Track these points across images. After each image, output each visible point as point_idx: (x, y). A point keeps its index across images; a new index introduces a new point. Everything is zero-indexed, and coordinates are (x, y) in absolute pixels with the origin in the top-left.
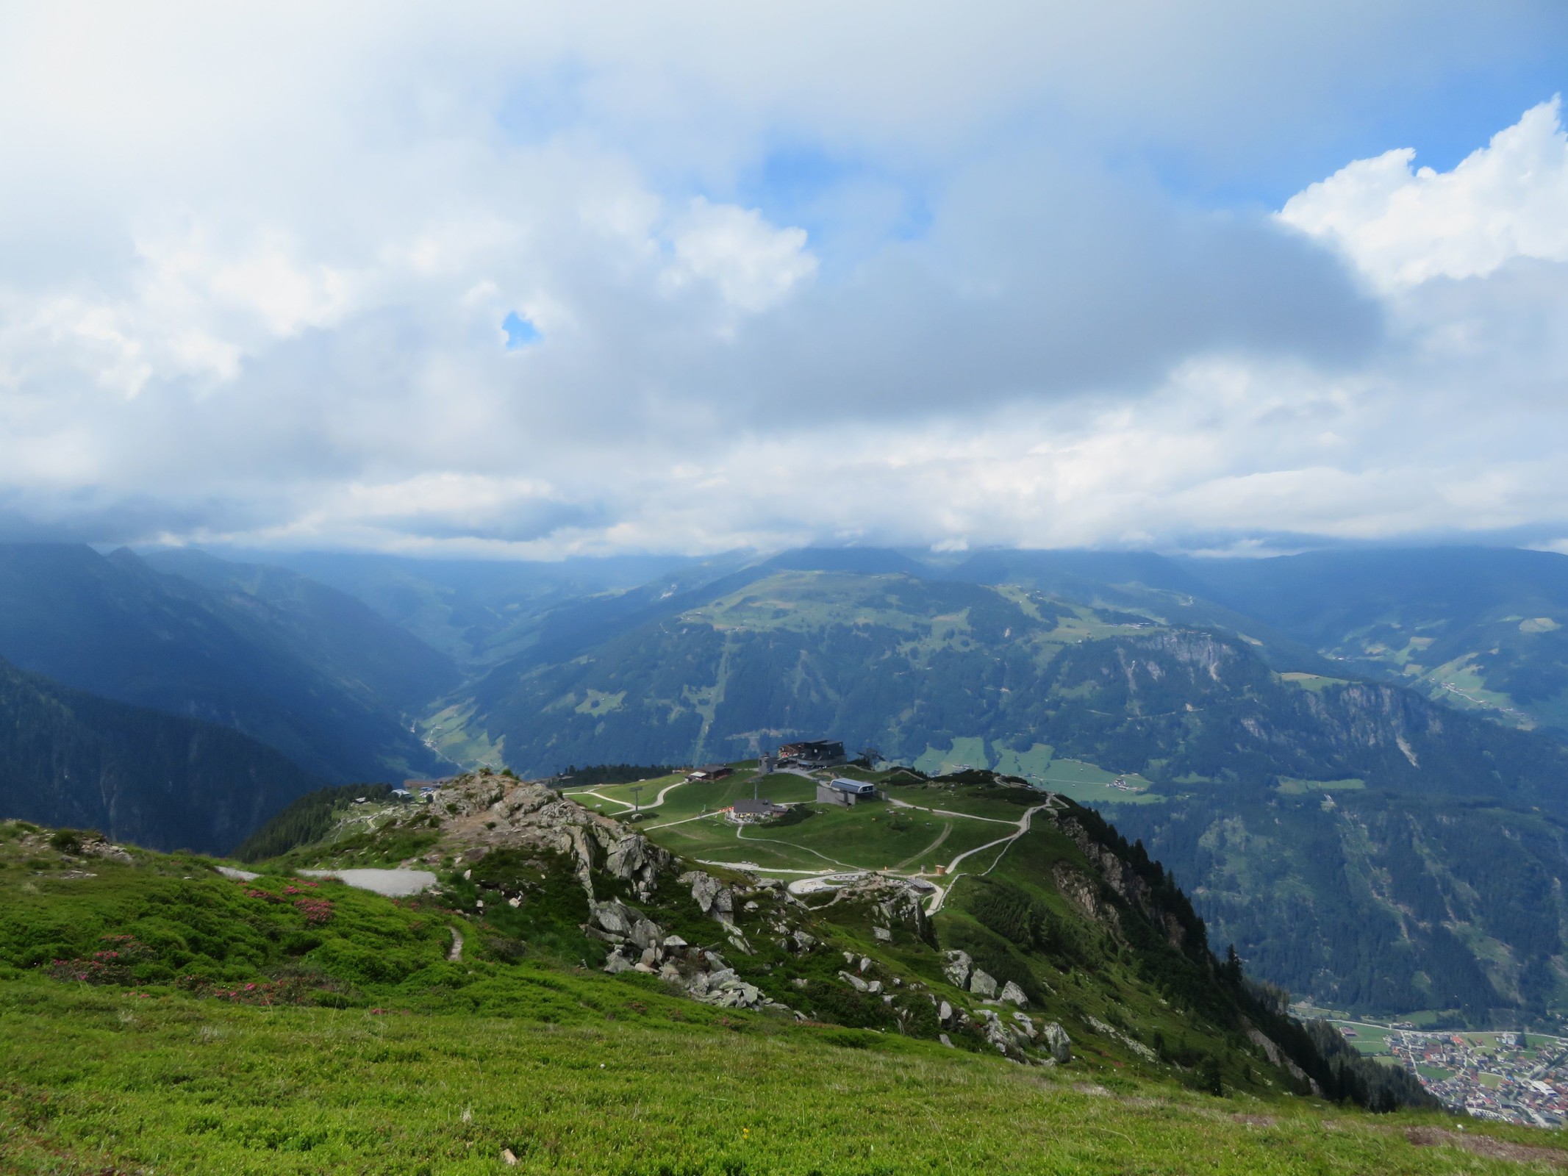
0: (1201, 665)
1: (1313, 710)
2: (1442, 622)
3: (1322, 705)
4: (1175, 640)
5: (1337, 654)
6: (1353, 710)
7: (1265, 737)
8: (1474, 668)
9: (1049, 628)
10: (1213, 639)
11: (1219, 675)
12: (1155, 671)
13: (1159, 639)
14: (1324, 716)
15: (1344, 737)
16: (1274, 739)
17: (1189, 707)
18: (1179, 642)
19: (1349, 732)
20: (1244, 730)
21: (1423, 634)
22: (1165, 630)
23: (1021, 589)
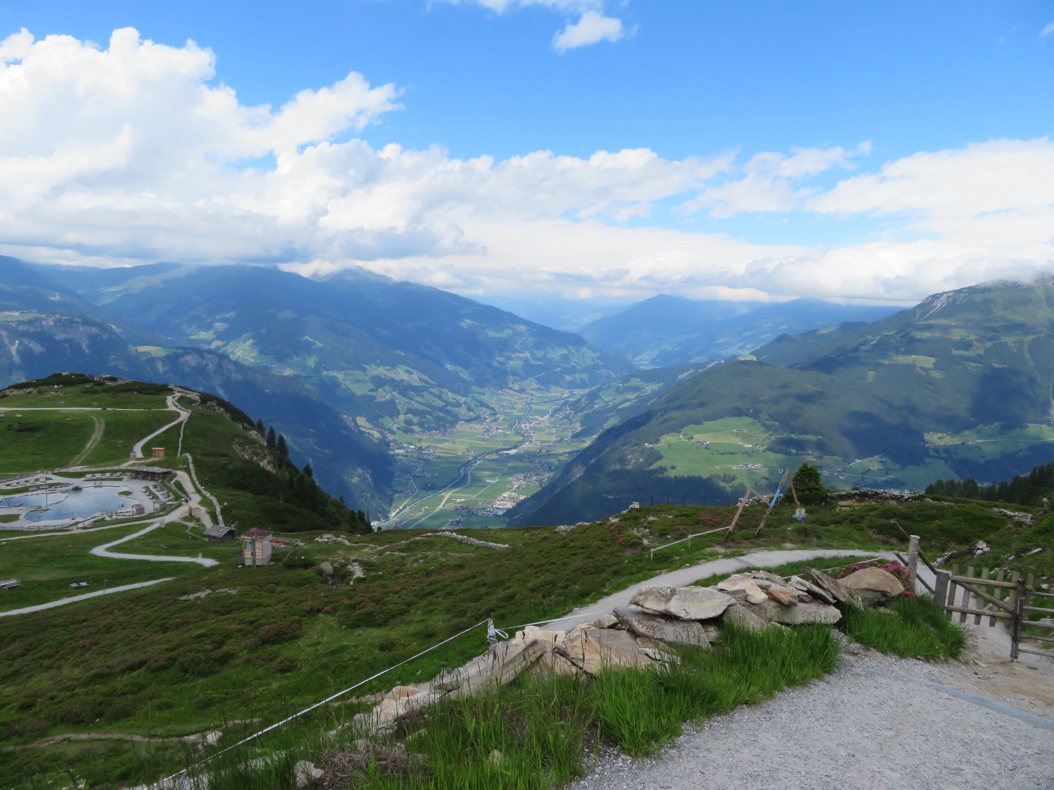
0: (75, 343)
2: (231, 313)
3: (167, 368)
5: (167, 335)
8: (252, 341)
10: (83, 323)
11: (90, 349)
12: (36, 348)
13: (38, 323)
18: (55, 325)
21: (222, 320)
22: (43, 316)
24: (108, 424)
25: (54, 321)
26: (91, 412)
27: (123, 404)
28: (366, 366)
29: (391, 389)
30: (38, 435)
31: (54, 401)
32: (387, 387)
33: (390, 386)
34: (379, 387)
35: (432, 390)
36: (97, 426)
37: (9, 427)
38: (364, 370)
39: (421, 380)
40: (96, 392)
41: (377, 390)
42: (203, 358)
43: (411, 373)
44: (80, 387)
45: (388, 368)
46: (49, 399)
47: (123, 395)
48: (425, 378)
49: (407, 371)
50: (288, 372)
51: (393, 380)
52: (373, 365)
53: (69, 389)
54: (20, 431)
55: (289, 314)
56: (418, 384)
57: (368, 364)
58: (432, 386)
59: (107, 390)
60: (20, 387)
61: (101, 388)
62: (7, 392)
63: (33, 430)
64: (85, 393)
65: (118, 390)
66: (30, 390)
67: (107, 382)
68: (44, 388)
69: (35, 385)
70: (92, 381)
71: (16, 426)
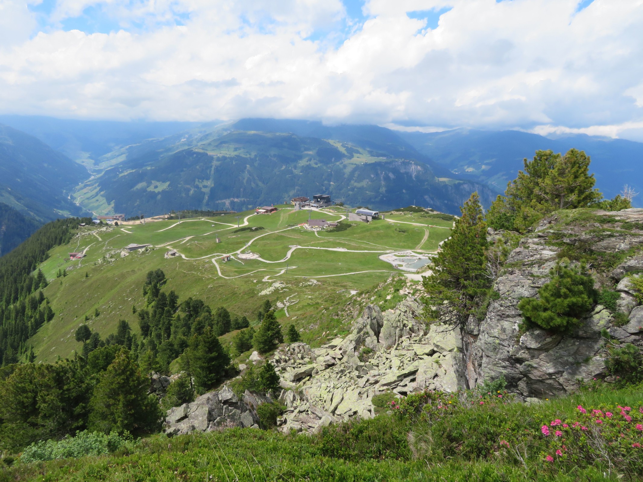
0: (409, 174)
1: (450, 193)
2: (494, 160)
3: (453, 191)
5: (456, 172)
6: (464, 192)
7: (432, 203)
8: (504, 177)
9: (350, 158)
10: (414, 164)
11: (416, 178)
12: (392, 176)
13: (394, 163)
14: (454, 194)
16: (435, 204)
17: (404, 191)
18: (401, 165)
20: (424, 200)
21: (486, 164)
22: (396, 160)
23: (339, 142)
24: (430, 233)
25: (401, 162)
26: (424, 226)
27: (436, 224)
30: (406, 234)
31: (410, 220)
36: (426, 233)
37: (396, 229)
40: (425, 217)
44: (419, 214)
46: (408, 218)
47: (436, 219)
53: (416, 214)
54: (400, 232)
59: (430, 216)
60: (397, 211)
61: (427, 215)
62: (393, 212)
63: (404, 232)
64: (421, 216)
65: (434, 216)
66: (401, 212)
67: (430, 212)
68: (406, 212)
69: (403, 211)
70: (424, 211)
71: (398, 229)
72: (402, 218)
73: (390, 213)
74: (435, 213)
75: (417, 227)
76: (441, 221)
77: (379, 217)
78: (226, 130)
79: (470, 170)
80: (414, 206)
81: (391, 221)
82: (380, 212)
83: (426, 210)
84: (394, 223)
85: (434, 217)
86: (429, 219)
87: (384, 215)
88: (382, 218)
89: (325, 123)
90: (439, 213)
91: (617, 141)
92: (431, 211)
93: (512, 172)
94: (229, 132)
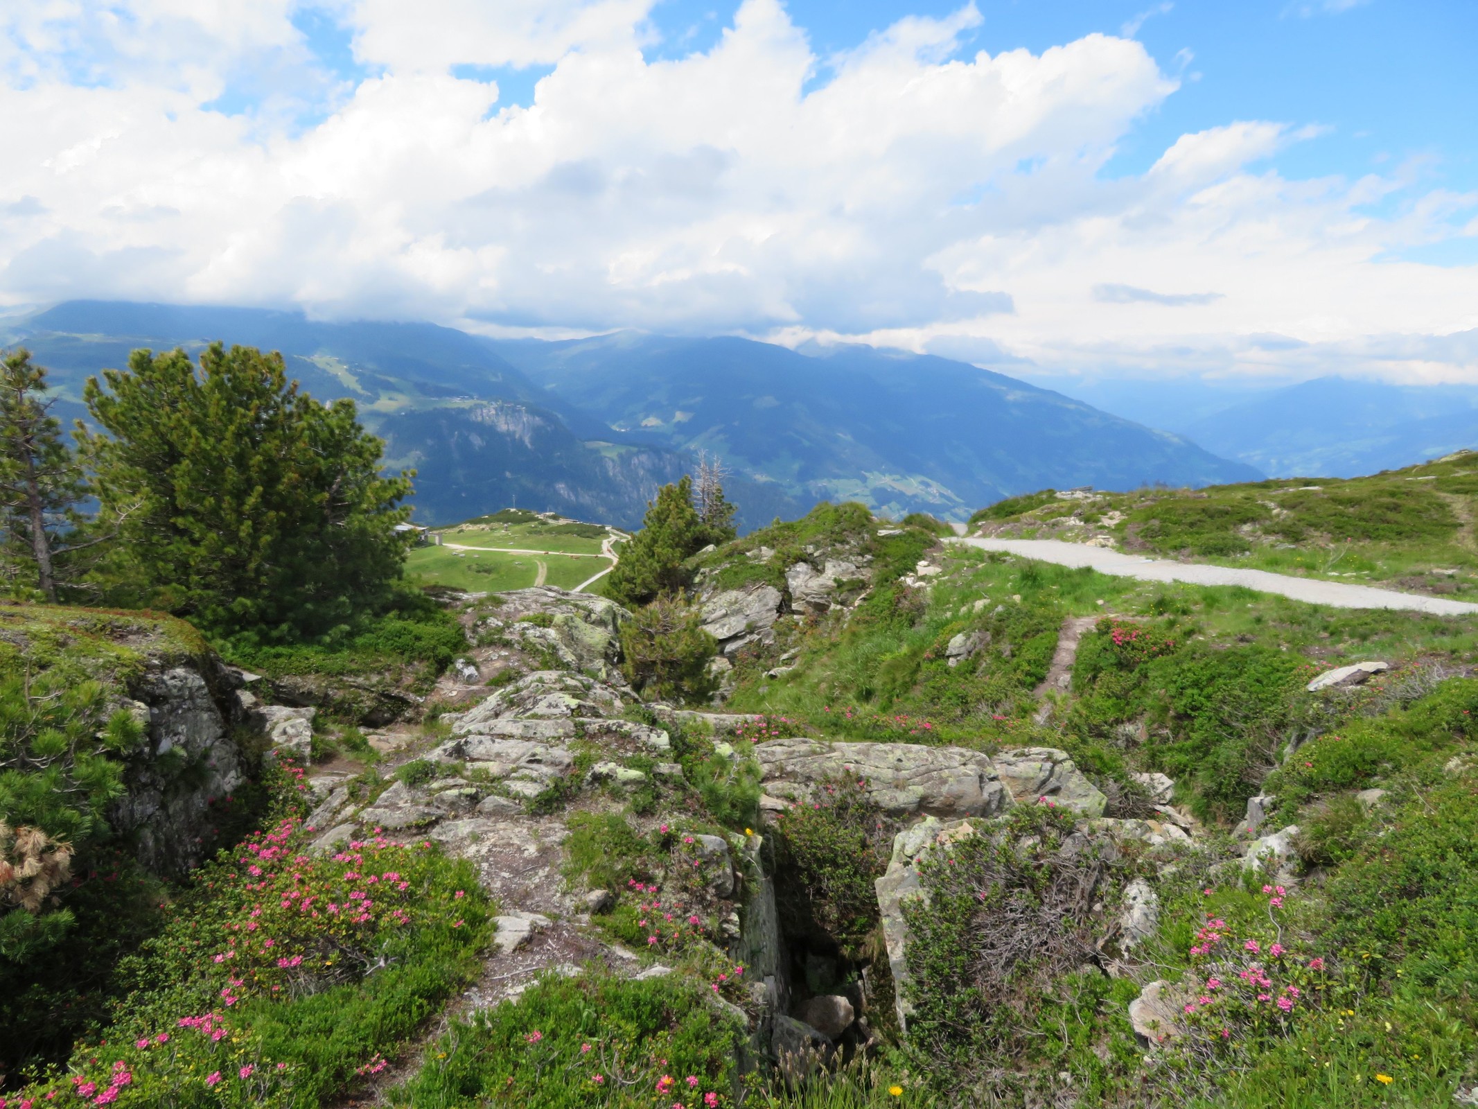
0: (517, 436)
1: (611, 474)
2: (699, 399)
3: (618, 469)
4: (493, 412)
5: (621, 427)
6: (641, 472)
7: (573, 498)
8: (721, 437)
9: (371, 401)
10: (527, 412)
11: (532, 444)
12: (477, 441)
13: (479, 412)
14: (620, 478)
15: (635, 495)
16: (581, 500)
17: (508, 474)
18: (497, 415)
19: (638, 491)
20: (556, 492)
21: (685, 409)
22: (485, 402)
23: (339, 362)
24: (549, 569)
25: (496, 409)
26: (535, 555)
27: (565, 547)
28: (867, 474)
29: (898, 507)
30: (492, 576)
31: (503, 541)
32: (893, 504)
33: (899, 502)
34: (883, 504)
35: (956, 510)
36: (540, 570)
37: (469, 567)
38: (864, 479)
39: (942, 495)
40: (540, 533)
41: (879, 508)
42: (660, 459)
43: (928, 485)
44: (525, 526)
45: (898, 477)
46: (499, 538)
47: (564, 537)
48: (949, 493)
49: (923, 483)
50: (761, 478)
51: (902, 494)
52: (876, 473)
53: (517, 528)
54: (479, 572)
55: (768, 401)
56: (938, 501)
57: (869, 471)
58: (956, 505)
59: (550, 531)
60: (474, 522)
61: (545, 527)
62: (464, 526)
63: (488, 571)
64: (530, 533)
65: (560, 531)
66: (483, 526)
67: (551, 521)
68: (495, 525)
69: (487, 522)
70: (537, 519)
71: (474, 567)
72: (487, 539)
73: (457, 529)
74: (562, 522)
75: (519, 557)
76: (575, 538)
77: (430, 540)
78: (16, 331)
79: (652, 422)
80: (513, 510)
81: (458, 548)
82: (430, 530)
83: (541, 517)
84: (466, 552)
85: (559, 533)
86: (548, 537)
87: (440, 535)
88: (437, 541)
89: (312, 317)
90: (570, 521)
91: (921, 359)
92: (555, 518)
93: (736, 424)
94: (25, 337)
